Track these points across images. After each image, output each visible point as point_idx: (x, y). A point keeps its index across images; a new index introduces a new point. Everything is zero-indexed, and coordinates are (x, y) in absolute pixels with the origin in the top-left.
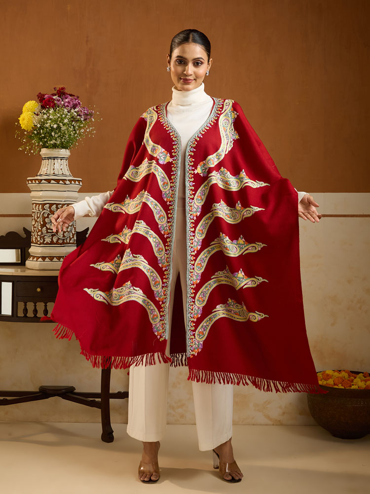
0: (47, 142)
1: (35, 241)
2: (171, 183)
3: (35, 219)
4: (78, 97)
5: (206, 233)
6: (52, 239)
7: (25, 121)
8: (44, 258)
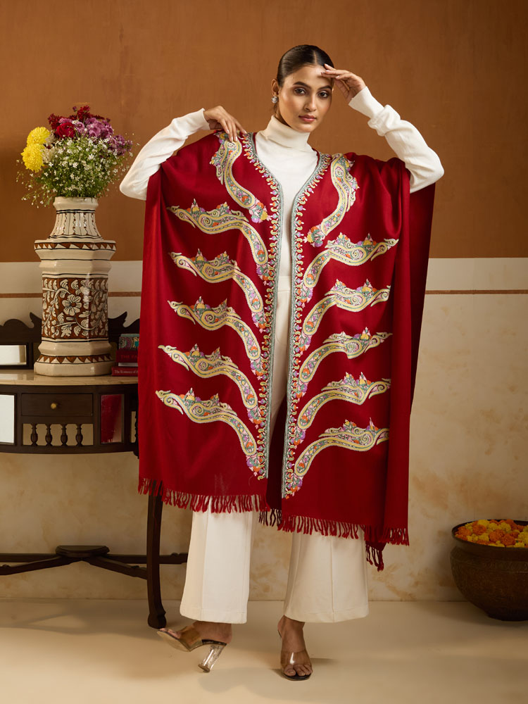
0: (63, 187)
1: (48, 333)
2: (269, 253)
3: (47, 301)
4: (109, 120)
5: (318, 326)
6: (72, 331)
7: (31, 158)
8: (61, 359)
